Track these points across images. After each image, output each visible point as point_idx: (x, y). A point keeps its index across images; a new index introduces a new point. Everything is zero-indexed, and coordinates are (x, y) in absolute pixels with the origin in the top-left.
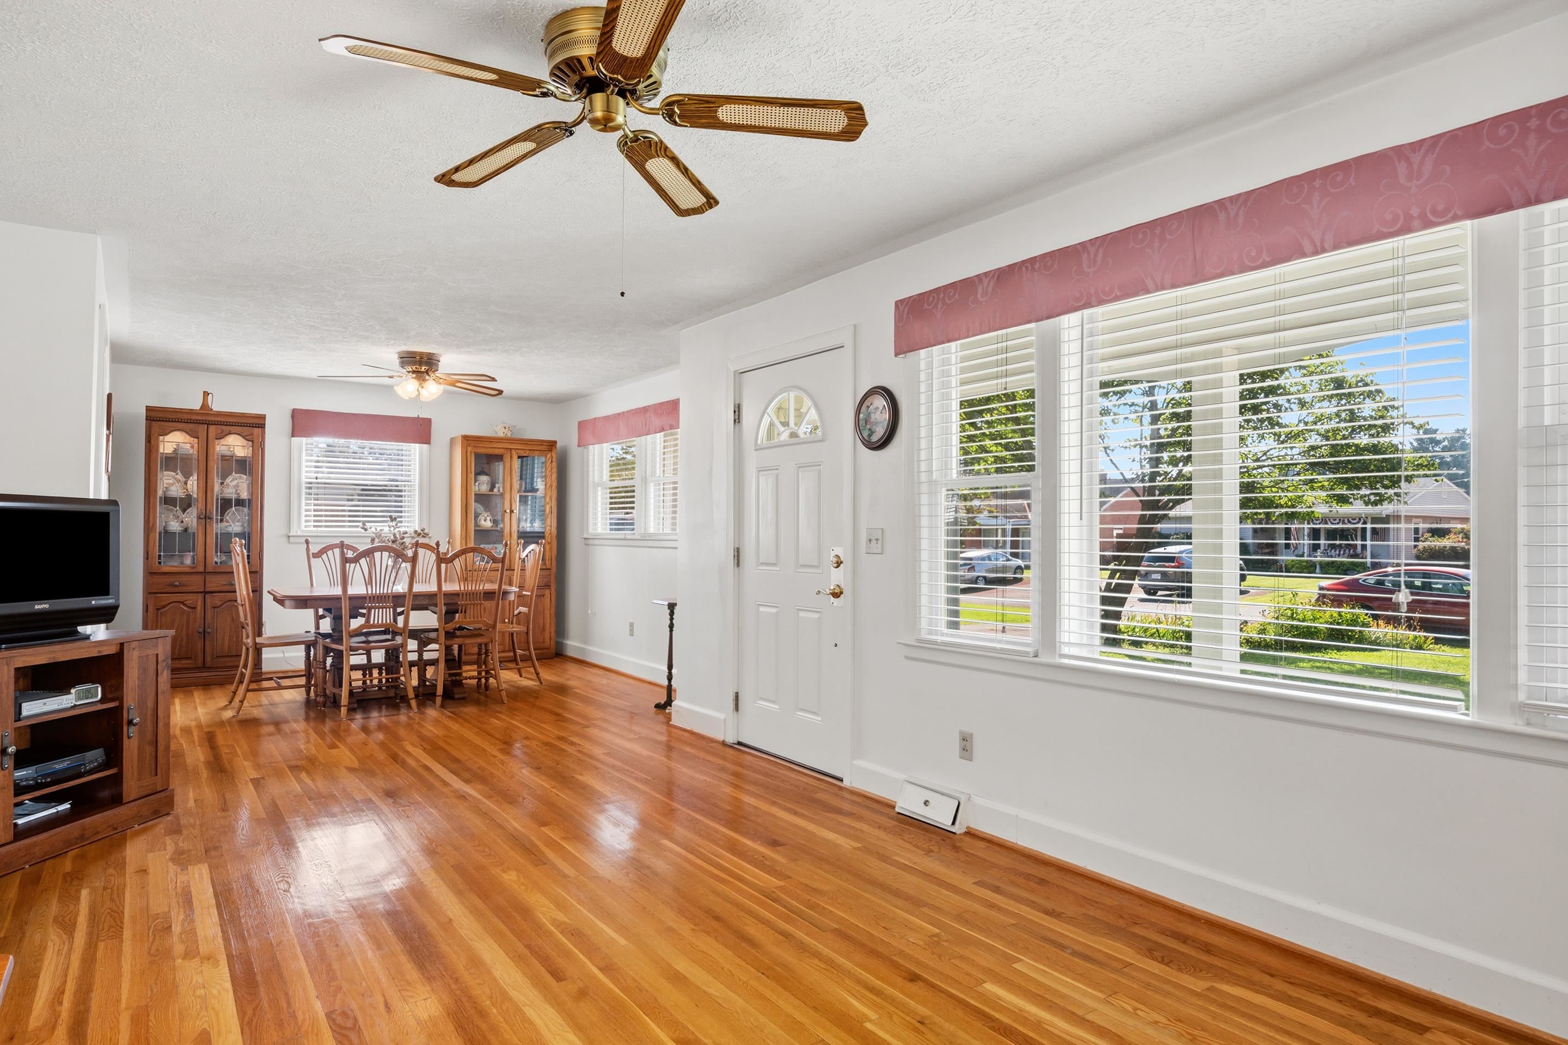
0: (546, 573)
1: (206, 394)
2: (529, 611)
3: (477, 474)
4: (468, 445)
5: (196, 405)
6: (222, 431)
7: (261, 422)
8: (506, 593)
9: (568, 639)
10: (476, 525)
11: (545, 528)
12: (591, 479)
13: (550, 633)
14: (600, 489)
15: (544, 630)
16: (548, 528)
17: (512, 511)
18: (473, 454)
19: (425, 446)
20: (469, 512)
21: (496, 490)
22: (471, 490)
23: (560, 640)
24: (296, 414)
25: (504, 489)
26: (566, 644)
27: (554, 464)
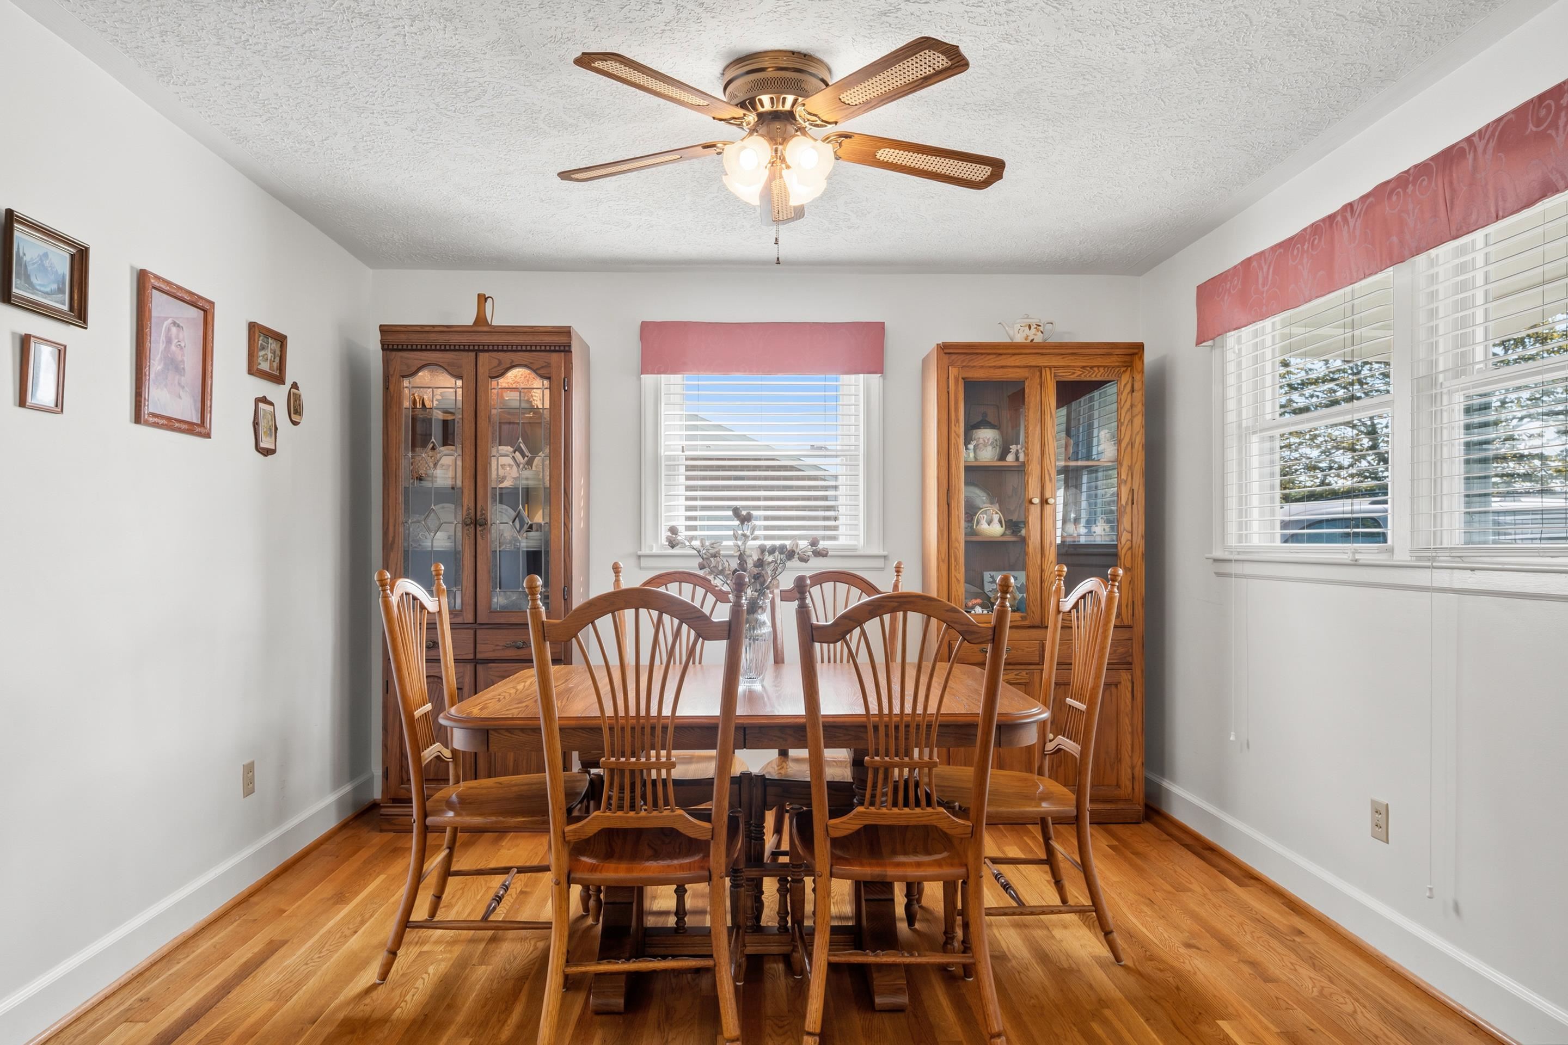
0: (1125, 634)
1: (482, 299)
2: (1084, 753)
3: (971, 427)
4: (952, 364)
5: (467, 318)
6: (500, 363)
7: (562, 340)
8: (1009, 728)
9: (1173, 779)
10: (971, 532)
11: (1119, 538)
12: (1231, 417)
13: (1133, 768)
14: (1255, 438)
15: (1119, 760)
16: (1125, 537)
17: (1044, 502)
18: (961, 380)
19: (875, 378)
20: (953, 505)
21: (1010, 458)
22: (958, 459)
23: (1154, 778)
24: (649, 331)
25: (1026, 454)
26: (1168, 791)
27: (1138, 395)
